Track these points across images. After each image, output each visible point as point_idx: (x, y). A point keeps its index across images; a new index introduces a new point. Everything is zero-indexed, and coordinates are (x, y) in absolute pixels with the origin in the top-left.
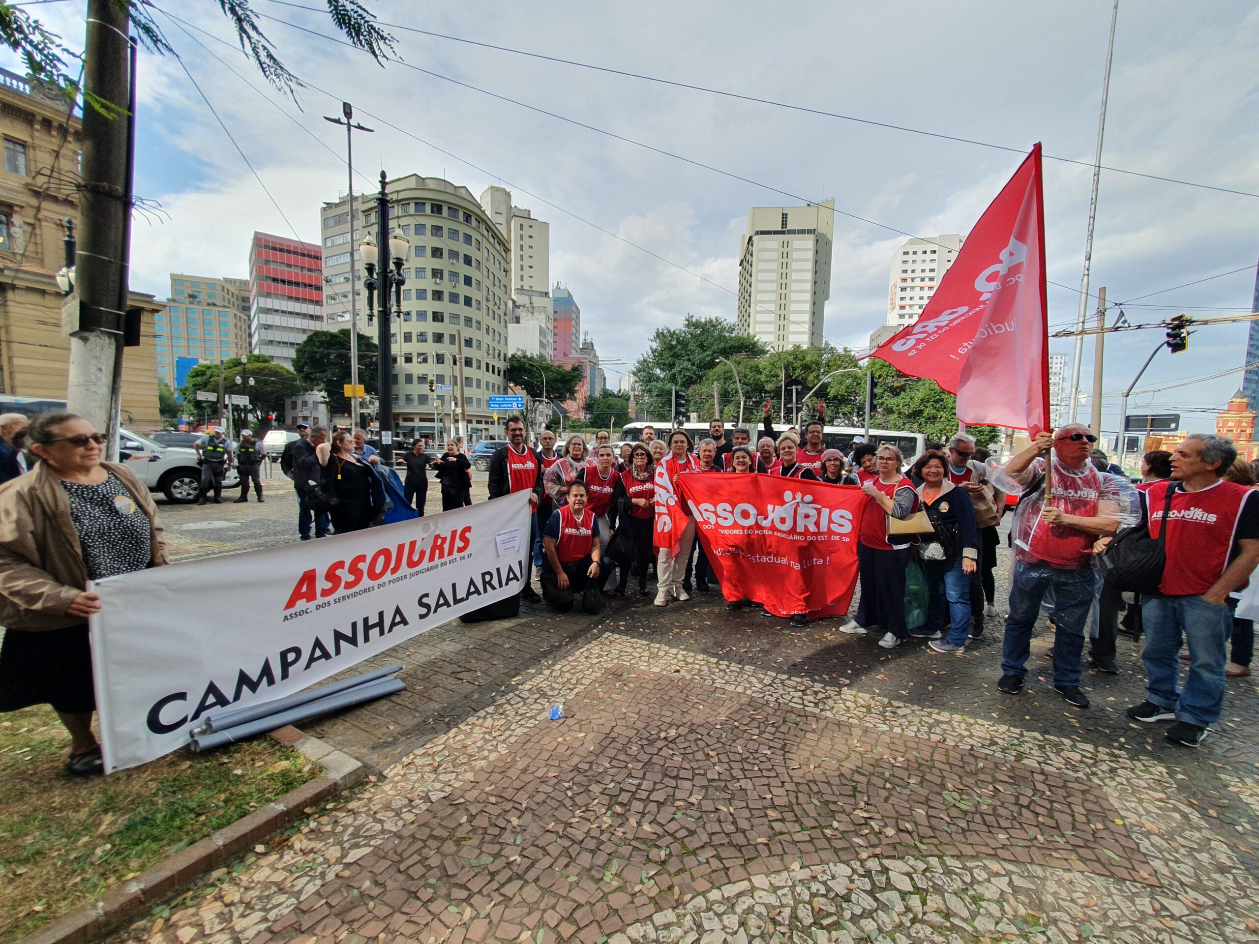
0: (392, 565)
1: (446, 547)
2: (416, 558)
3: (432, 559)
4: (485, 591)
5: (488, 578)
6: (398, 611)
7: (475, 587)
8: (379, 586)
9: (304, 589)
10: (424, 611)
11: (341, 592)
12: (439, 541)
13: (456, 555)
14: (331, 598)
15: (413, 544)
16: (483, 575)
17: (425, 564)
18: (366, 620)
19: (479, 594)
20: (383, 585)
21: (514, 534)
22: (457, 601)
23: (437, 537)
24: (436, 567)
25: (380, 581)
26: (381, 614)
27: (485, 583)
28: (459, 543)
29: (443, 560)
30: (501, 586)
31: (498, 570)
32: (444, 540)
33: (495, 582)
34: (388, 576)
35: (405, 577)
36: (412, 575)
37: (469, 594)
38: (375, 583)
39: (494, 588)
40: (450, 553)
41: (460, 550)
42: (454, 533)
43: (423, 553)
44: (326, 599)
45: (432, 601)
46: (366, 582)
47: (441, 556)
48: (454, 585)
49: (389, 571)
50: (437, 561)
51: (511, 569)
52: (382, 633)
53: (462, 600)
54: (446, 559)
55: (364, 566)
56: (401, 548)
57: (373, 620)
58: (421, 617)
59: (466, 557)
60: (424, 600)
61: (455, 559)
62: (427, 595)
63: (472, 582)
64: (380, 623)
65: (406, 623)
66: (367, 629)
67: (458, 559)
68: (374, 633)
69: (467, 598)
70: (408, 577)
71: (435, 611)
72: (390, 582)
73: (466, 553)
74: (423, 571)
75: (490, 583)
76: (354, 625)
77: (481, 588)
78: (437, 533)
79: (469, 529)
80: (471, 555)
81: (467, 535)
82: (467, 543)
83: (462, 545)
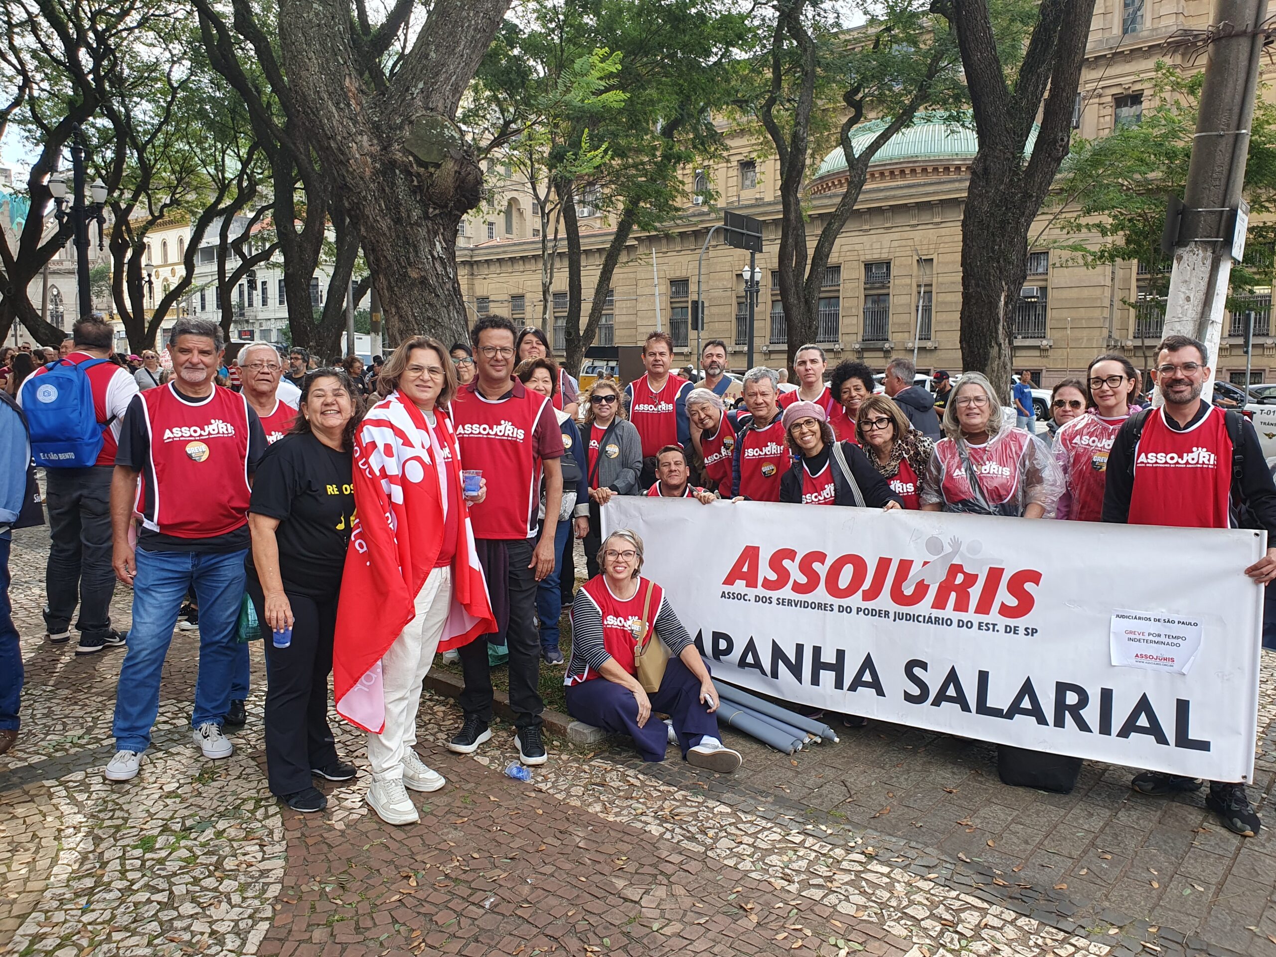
0: (866, 585)
1: (975, 592)
2: (909, 590)
3: (940, 603)
4: (1059, 722)
5: (1072, 698)
6: (868, 663)
7: (1034, 700)
8: (841, 609)
9: (745, 569)
10: (915, 691)
11: (787, 592)
12: (960, 579)
13: (994, 616)
14: (775, 594)
15: (905, 566)
16: (1062, 688)
17: (924, 607)
18: (817, 651)
19: (1042, 720)
20: (848, 610)
21: (1176, 630)
22: (983, 709)
23: (955, 569)
24: (948, 622)
25: (845, 602)
26: (841, 654)
27: (1060, 706)
28: (1004, 596)
29: (964, 616)
30: (1105, 729)
31: (1107, 696)
32: (971, 579)
33: (1092, 714)
34: (856, 600)
35: (887, 614)
36: (898, 616)
37: (1015, 710)
38: (836, 602)
39: (1083, 726)
40: (984, 607)
41: (1005, 611)
42: (995, 575)
43: (922, 589)
44: (768, 593)
45: (934, 680)
46: (821, 594)
47: (961, 606)
48: (983, 677)
49: (860, 593)
50: (949, 612)
51: (1144, 705)
52: (839, 685)
53: (996, 713)
54: (970, 615)
55: (821, 569)
56: (884, 564)
57: (828, 657)
58: (908, 697)
59: (1022, 631)
60: (917, 671)
61: (994, 625)
62: (924, 666)
63: (1027, 688)
64: (838, 668)
65: (880, 693)
66: (818, 665)
67: (1001, 628)
68: (827, 677)
69: (1010, 715)
70: (892, 615)
71: (936, 703)
72: (859, 610)
73: (1021, 622)
74: (921, 619)
75: (1075, 711)
76: (800, 648)
77: (1049, 711)
78: (956, 561)
79: (1035, 577)
80: (1035, 631)
81: (1029, 586)
82: (1026, 604)
83: (1012, 602)
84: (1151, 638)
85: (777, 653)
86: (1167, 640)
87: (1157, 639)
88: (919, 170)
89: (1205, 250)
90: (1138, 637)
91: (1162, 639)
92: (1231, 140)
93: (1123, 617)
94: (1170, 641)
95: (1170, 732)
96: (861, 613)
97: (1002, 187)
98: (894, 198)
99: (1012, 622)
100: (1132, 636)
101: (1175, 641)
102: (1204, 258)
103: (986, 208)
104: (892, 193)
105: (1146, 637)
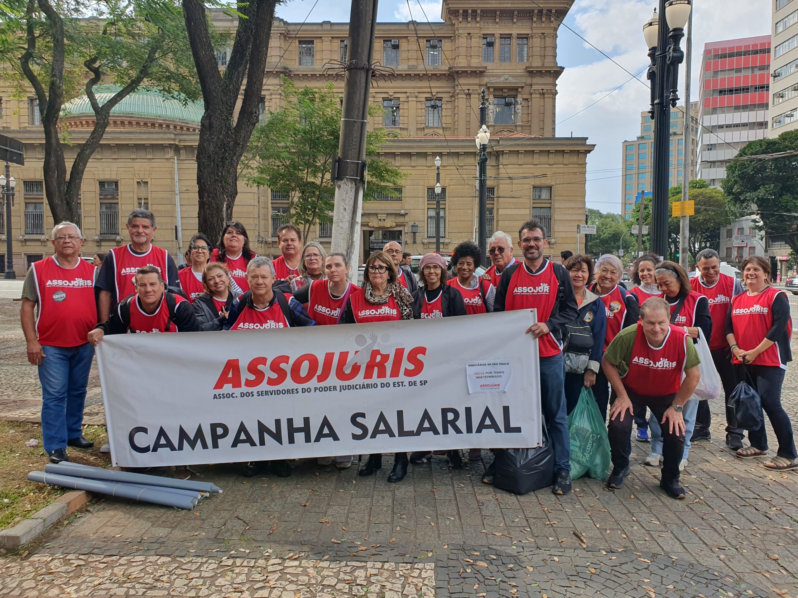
0: (319, 372)
1: (389, 366)
2: (348, 371)
3: (368, 375)
4: (446, 432)
5: (451, 416)
6: (326, 422)
7: (430, 422)
8: (304, 390)
9: (230, 375)
10: (359, 432)
11: (264, 386)
12: (379, 358)
13: (402, 377)
14: (255, 389)
15: (344, 356)
16: (445, 412)
17: (359, 379)
18: (290, 421)
19: (436, 433)
20: (309, 390)
21: (499, 368)
22: (402, 433)
23: (375, 353)
24: (375, 386)
25: (306, 385)
26: (307, 420)
27: (445, 422)
28: (406, 365)
29: (384, 381)
30: (469, 430)
31: (468, 411)
32: (385, 358)
33: (461, 423)
34: (313, 383)
35: (335, 388)
36: (343, 388)
37: (421, 429)
38: (300, 386)
39: (458, 431)
40: (395, 373)
41: (408, 373)
42: (399, 353)
43: (356, 369)
44: (250, 390)
45: (370, 423)
46: (289, 383)
47: (382, 375)
49: (315, 378)
50: (375, 379)
51: (487, 413)
52: (308, 440)
53: (410, 434)
54: (388, 379)
55: (287, 367)
56: (329, 357)
57: (298, 423)
58: (355, 437)
59: (418, 383)
60: (359, 420)
61: (402, 382)
62: (363, 415)
63: (426, 416)
64: (306, 429)
65: (336, 438)
66: (292, 431)
67: (406, 383)
68: (299, 437)
69: (418, 433)
70: (338, 389)
71: (373, 436)
72: (316, 389)
73: (418, 378)
74: (358, 387)
75: (453, 423)
76: (278, 422)
77: (439, 427)
78: (375, 348)
79: (422, 350)
80: (426, 382)
81: (420, 357)
82: (419, 367)
83: (411, 367)
84: (487, 375)
85: (262, 428)
86: (495, 375)
87: (490, 375)
88: (134, 123)
89: (352, 183)
90: (481, 375)
91: (493, 374)
92: (360, 125)
93: (472, 365)
94: (497, 375)
95: (501, 425)
96: (318, 391)
97: (221, 137)
98: (118, 139)
99: (412, 379)
100: (478, 376)
101: (499, 374)
102: (352, 188)
103: (212, 148)
104: (117, 136)
105: (485, 375)
